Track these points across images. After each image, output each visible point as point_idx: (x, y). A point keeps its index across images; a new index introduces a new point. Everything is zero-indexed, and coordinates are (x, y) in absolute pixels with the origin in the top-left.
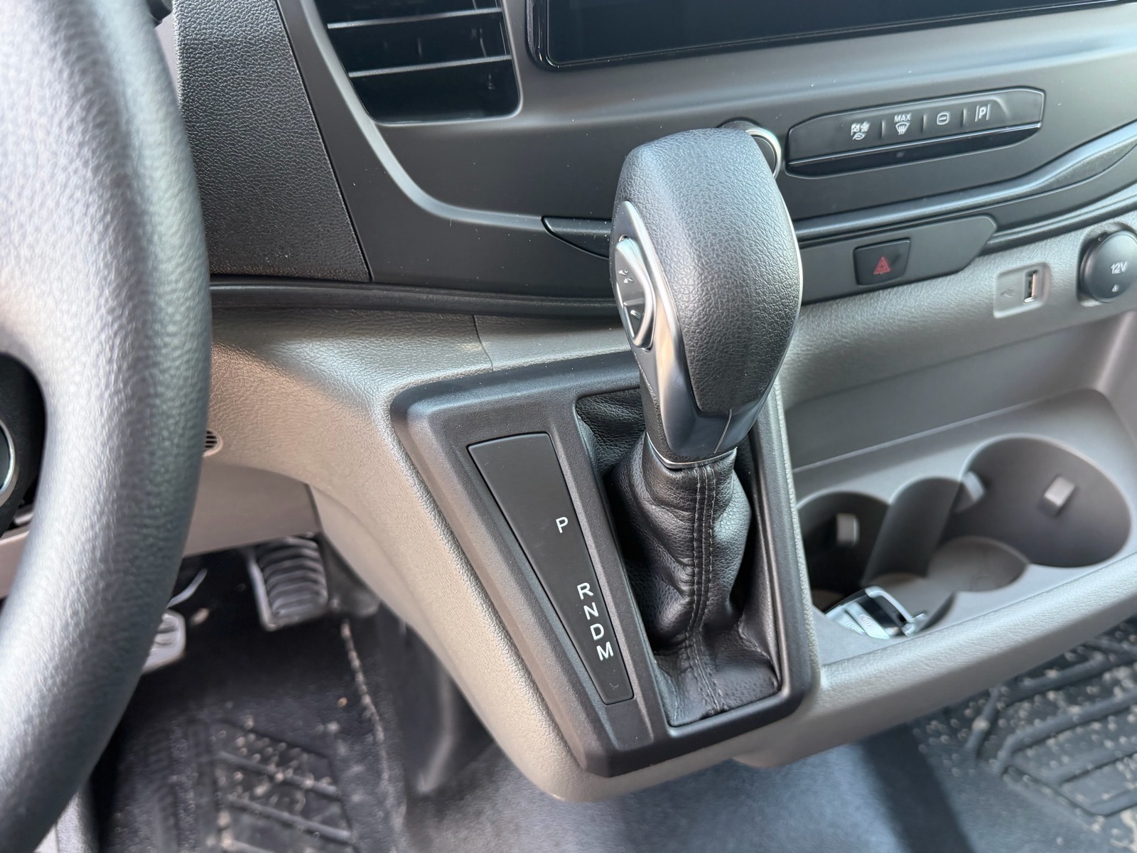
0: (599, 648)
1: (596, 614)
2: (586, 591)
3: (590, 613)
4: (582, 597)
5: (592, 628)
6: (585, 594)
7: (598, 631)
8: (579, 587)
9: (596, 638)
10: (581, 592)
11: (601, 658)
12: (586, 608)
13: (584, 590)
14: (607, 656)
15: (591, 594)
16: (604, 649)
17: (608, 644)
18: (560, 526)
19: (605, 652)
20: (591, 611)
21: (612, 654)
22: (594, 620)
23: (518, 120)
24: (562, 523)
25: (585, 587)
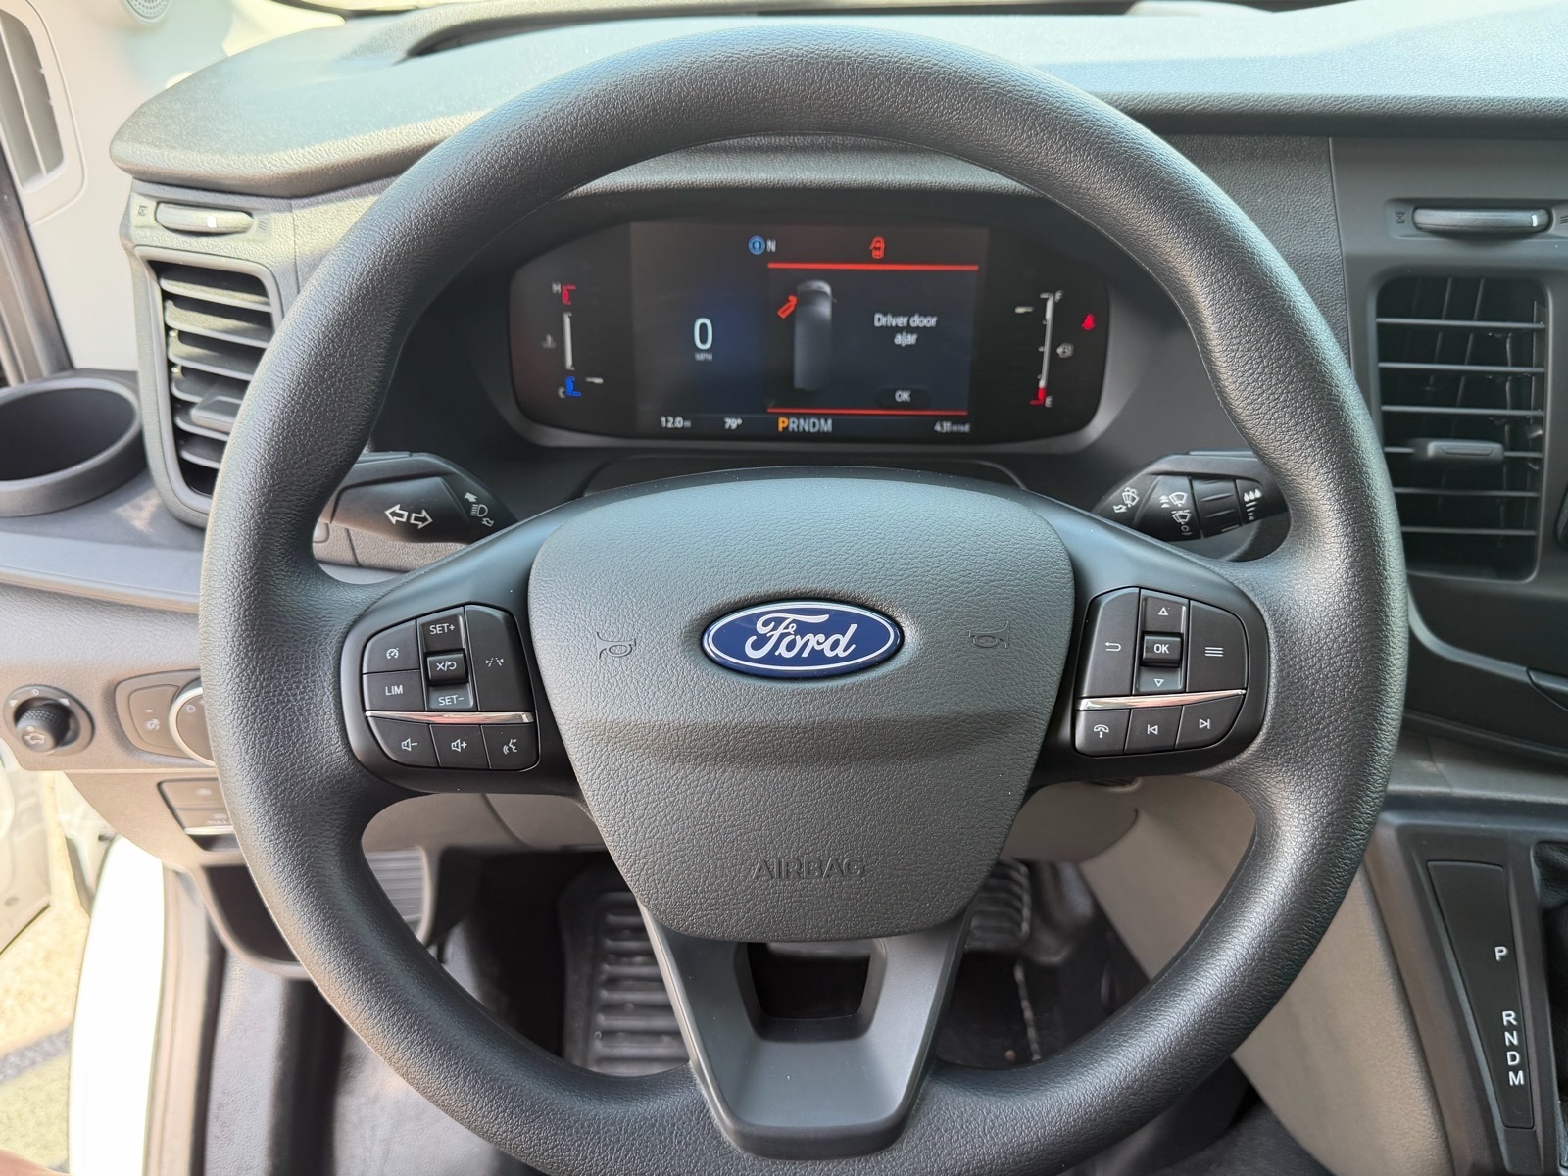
0: (1511, 1074)
1: (1515, 1042)
2: (1511, 1019)
3: (1510, 1041)
4: (1505, 1023)
5: (1509, 1053)
6: (1509, 1022)
7: (1514, 1058)
8: (1504, 1014)
9: (1510, 1063)
10: (1505, 1019)
11: (1511, 1083)
12: (1507, 1034)
13: (1509, 1017)
14: (1517, 1083)
15: (1514, 1023)
16: (1516, 1075)
17: (1521, 1073)
18: (1498, 954)
19: (1516, 1079)
20: (1511, 1038)
21: (1522, 1082)
22: (1512, 1047)
23: (1530, 585)
24: (1501, 952)
25: (1510, 1016)
